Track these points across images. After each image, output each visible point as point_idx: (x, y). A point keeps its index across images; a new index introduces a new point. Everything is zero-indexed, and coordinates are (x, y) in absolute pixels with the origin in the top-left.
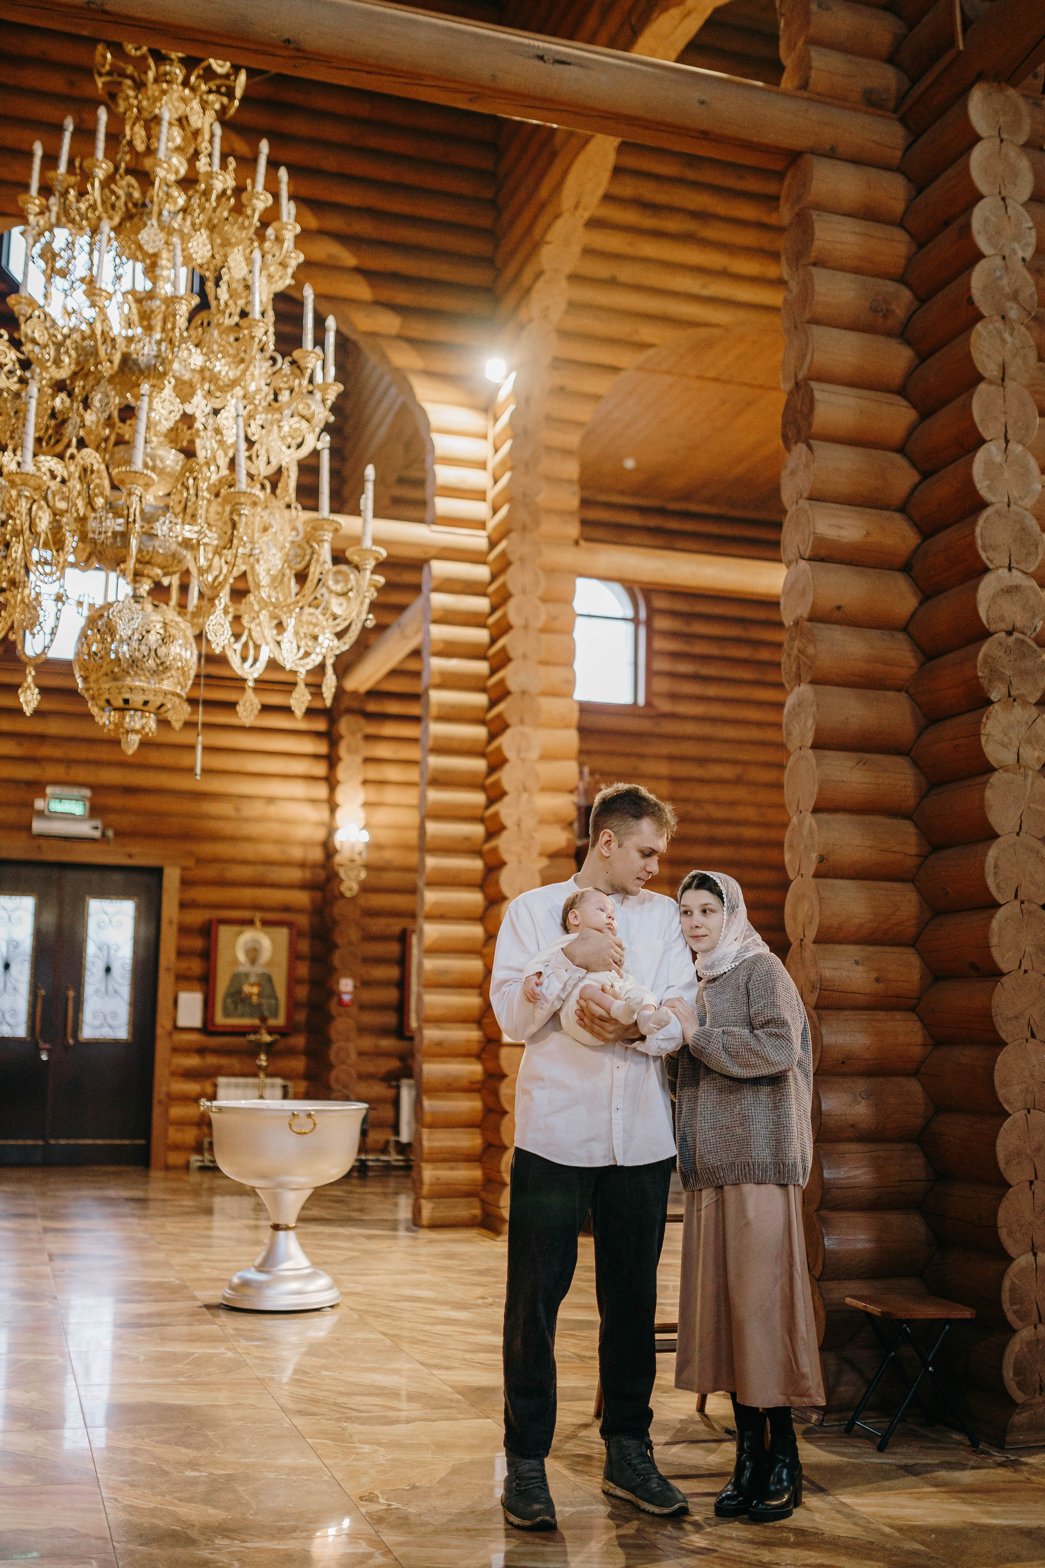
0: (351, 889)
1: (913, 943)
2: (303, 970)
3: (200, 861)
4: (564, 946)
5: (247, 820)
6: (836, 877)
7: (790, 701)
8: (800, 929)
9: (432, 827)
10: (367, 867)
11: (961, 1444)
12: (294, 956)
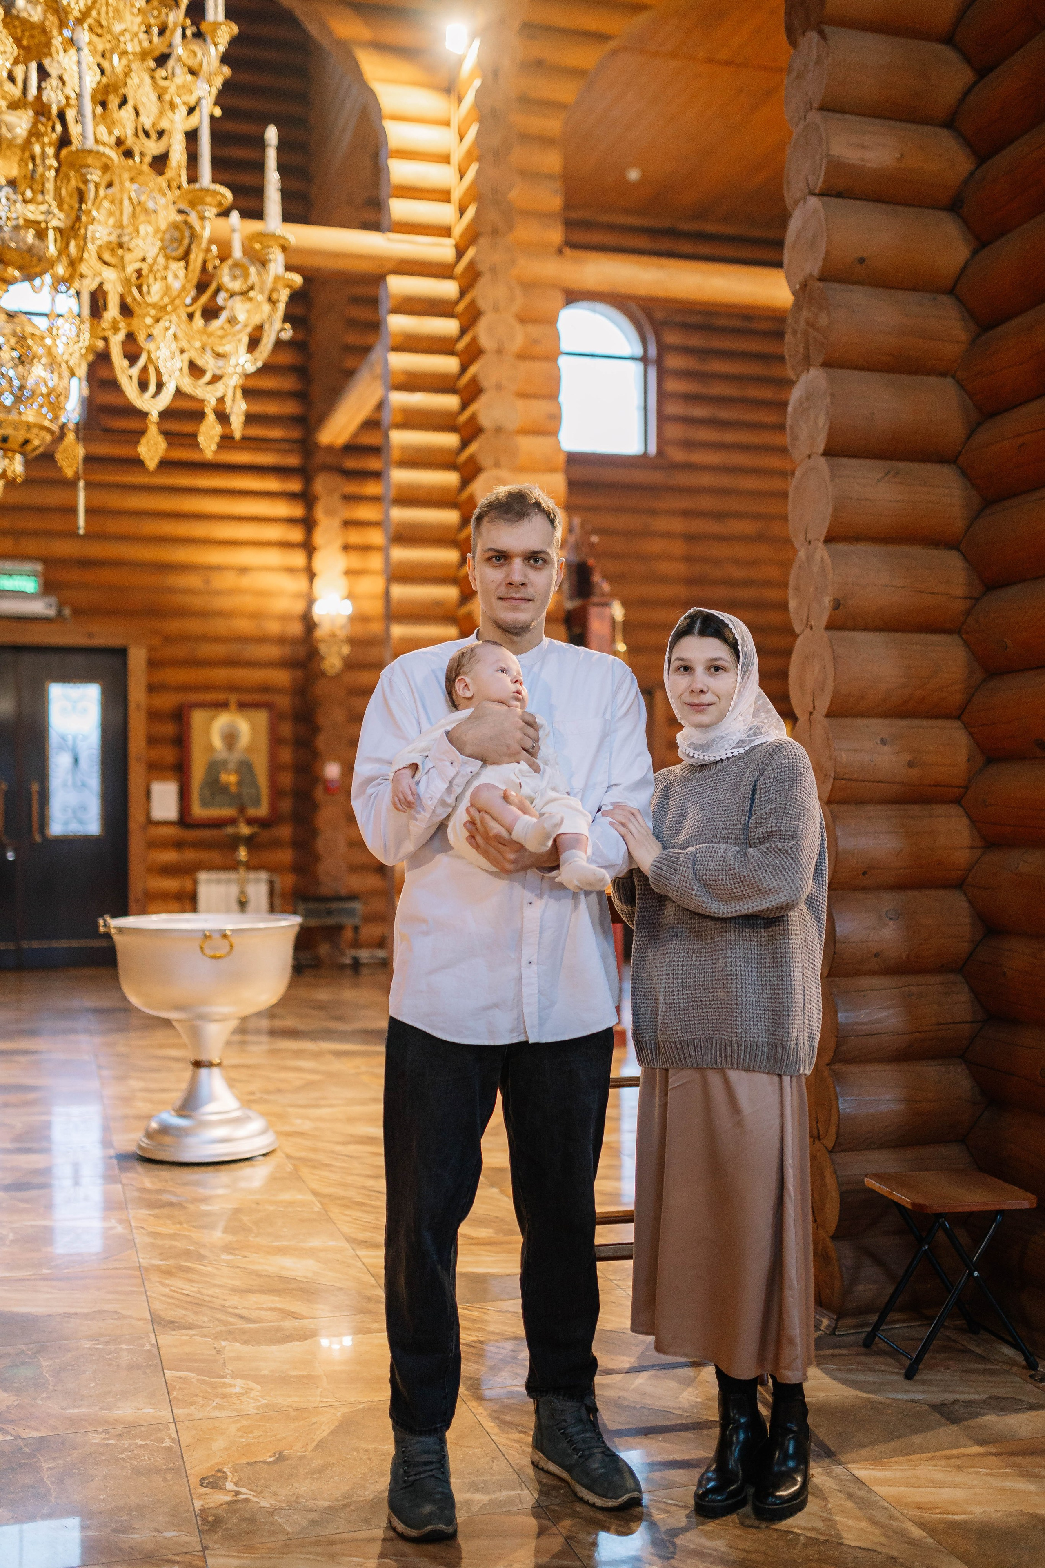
0: (333, 666)
1: (959, 714)
2: (286, 755)
3: (168, 639)
4: (449, 728)
5: (218, 593)
6: (855, 628)
7: (796, 394)
8: (809, 699)
9: (399, 591)
10: (352, 641)
11: (1014, 1363)
12: (275, 740)
